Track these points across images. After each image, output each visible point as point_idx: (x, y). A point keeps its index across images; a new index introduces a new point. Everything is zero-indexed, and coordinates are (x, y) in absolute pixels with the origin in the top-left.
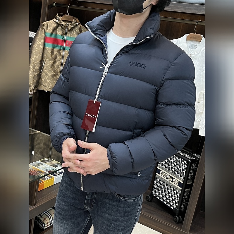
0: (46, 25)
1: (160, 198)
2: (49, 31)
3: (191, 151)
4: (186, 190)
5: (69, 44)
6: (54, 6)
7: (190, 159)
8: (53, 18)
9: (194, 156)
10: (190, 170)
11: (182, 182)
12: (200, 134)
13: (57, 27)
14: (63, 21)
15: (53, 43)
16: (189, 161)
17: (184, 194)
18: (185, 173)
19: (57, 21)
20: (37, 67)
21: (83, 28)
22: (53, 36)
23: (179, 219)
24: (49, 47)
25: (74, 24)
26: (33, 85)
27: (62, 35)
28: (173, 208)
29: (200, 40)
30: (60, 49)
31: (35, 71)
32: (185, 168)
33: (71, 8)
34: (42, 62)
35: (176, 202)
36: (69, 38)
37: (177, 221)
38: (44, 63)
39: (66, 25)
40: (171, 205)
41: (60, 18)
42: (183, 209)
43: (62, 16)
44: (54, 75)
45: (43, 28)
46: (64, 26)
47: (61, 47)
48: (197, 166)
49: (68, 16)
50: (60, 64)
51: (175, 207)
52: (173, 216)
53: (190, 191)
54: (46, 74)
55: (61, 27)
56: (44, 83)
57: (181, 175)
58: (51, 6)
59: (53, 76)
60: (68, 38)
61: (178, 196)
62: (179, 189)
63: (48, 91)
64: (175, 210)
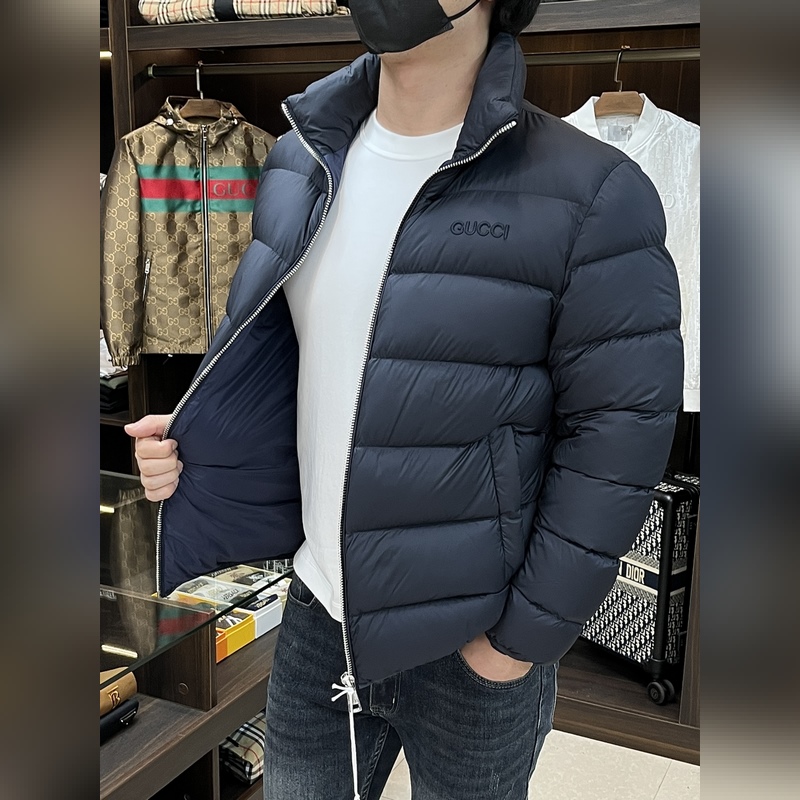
0: (136, 141)
1: (593, 634)
2: (149, 158)
4: (672, 594)
5: (220, 189)
6: (151, 78)
7: (669, 493)
8: (156, 116)
9: (678, 483)
10: (674, 528)
11: (657, 572)
12: (687, 408)
13: (171, 144)
14: (187, 119)
15: (169, 196)
16: (666, 499)
17: (667, 606)
18: (659, 540)
19: (170, 122)
20: (130, 282)
21: (258, 133)
22: (164, 173)
23: (667, 691)
24: (156, 210)
25: (226, 123)
26: (127, 342)
27: (191, 166)
28: (639, 661)
29: (637, 111)
30: (193, 213)
31: (126, 295)
32: (658, 523)
33: (206, 73)
34: (140, 262)
35: (645, 639)
36: (216, 171)
37: (660, 697)
38: (148, 265)
39: (199, 130)
40: (631, 651)
41: (177, 110)
42: (673, 657)
43: (182, 103)
44: (188, 298)
45: (128, 152)
46: (195, 135)
47: (195, 203)
48: (694, 510)
49: (202, 103)
50: (199, 259)
51: (647, 655)
52: (646, 686)
53: (687, 595)
54: (162, 301)
55: (186, 140)
56: (159, 330)
57: (649, 549)
58: (140, 78)
59: (185, 302)
60: (212, 173)
61: (649, 618)
62: (650, 594)
63: (176, 352)
64: (648, 663)
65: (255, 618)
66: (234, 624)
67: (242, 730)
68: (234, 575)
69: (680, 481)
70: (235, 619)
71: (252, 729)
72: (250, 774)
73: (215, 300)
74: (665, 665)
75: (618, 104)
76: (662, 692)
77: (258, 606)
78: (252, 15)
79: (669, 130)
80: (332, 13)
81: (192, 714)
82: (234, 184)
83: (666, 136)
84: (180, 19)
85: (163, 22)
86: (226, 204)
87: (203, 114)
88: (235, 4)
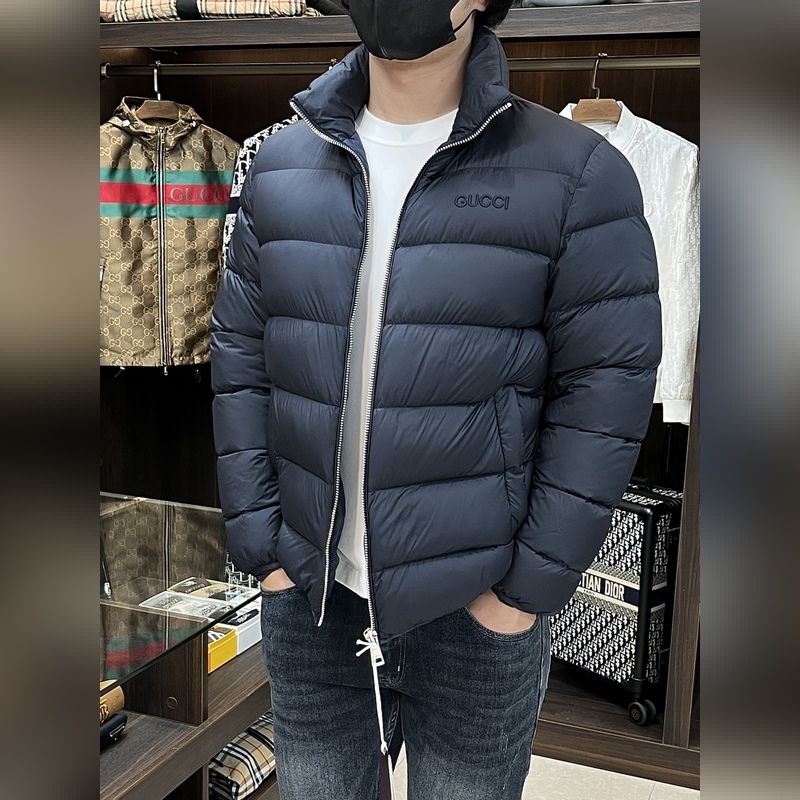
1: (571, 655)
2: (104, 161)
3: (644, 480)
4: (653, 610)
5: (176, 195)
6: (104, 77)
7: (649, 506)
8: (110, 118)
9: (657, 497)
10: (654, 541)
11: (637, 587)
12: (666, 419)
13: (127, 146)
14: (144, 120)
15: (124, 201)
16: (646, 512)
17: (648, 623)
18: (639, 554)
19: (126, 123)
21: (215, 135)
22: (119, 176)
23: (649, 712)
24: (110, 215)
25: (185, 125)
27: (147, 170)
28: (619, 681)
29: (615, 119)
30: (149, 218)
32: (638, 537)
33: (163, 73)
35: (626, 657)
36: (173, 176)
37: (641, 717)
39: (157, 132)
40: (611, 671)
41: (133, 110)
42: (654, 676)
43: (138, 104)
44: (142, 307)
46: (152, 137)
47: (150, 208)
48: (675, 522)
49: (160, 104)
50: (155, 267)
51: (627, 674)
52: (626, 707)
53: (669, 611)
54: (116, 310)
55: (142, 142)
56: (110, 341)
57: (629, 564)
59: (139, 311)
60: (169, 178)
61: (629, 636)
62: (630, 610)
63: (129, 365)
64: (628, 683)
65: (237, 633)
66: (217, 638)
67: (226, 749)
68: (209, 591)
69: (659, 494)
70: (217, 634)
71: (236, 748)
72: (237, 794)
73: (171, 310)
74: (646, 683)
75: (595, 111)
76: (644, 712)
77: (239, 620)
78: (217, 15)
79: (647, 138)
80: (301, 14)
81: (182, 728)
82: (192, 188)
83: (643, 143)
84: (140, 16)
85: (121, 20)
86: (183, 209)
87: (159, 116)
88: (198, 3)
